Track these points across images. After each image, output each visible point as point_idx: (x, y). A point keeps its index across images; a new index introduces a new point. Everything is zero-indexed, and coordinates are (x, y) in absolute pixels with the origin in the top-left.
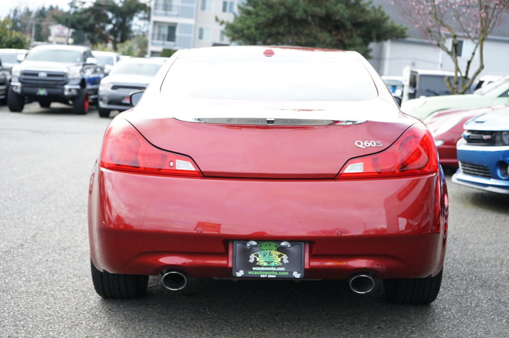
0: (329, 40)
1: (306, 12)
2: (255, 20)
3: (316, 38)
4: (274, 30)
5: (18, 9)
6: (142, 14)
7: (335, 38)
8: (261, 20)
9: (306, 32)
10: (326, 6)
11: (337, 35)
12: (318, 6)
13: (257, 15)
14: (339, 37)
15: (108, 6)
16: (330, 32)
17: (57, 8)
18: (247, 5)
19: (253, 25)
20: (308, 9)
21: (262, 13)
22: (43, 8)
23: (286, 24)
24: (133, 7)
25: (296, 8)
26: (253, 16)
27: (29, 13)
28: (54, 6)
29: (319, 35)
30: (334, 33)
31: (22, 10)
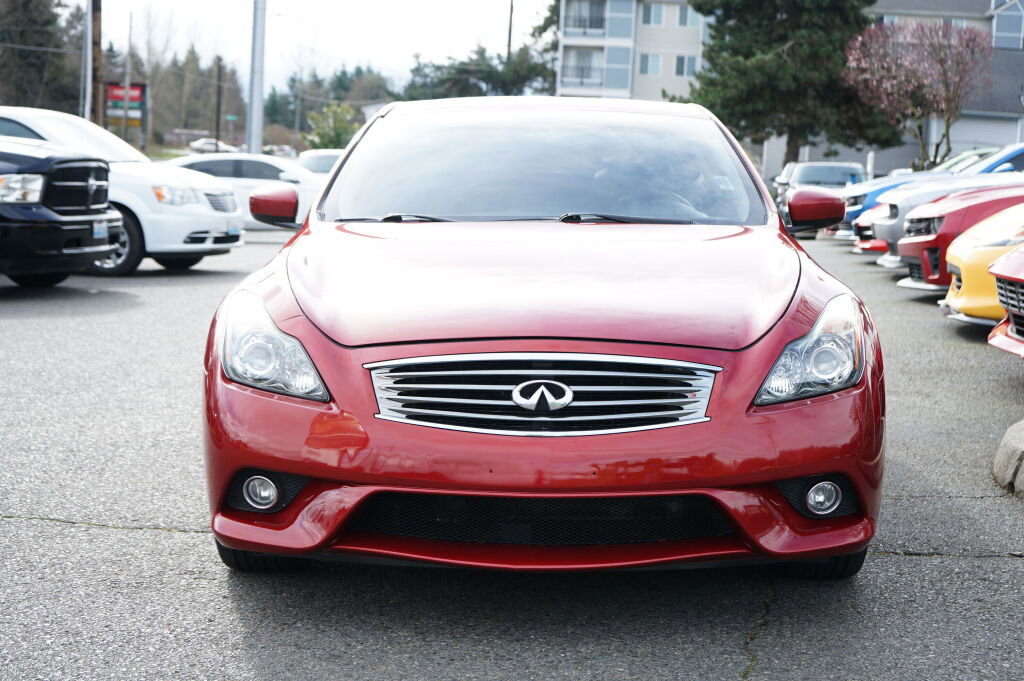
0: (834, 118)
1: (795, 79)
2: (722, 94)
3: (814, 117)
4: (749, 108)
5: (298, 77)
6: (538, 83)
7: (845, 116)
8: (731, 93)
9: (800, 108)
10: (827, 69)
11: (847, 111)
12: (815, 69)
13: (725, 86)
14: (851, 114)
15: (481, 71)
16: (837, 106)
17: (370, 71)
18: (710, 71)
19: (719, 101)
20: (800, 75)
21: (731, 83)
22: (344, 73)
23: (767, 97)
24: (524, 72)
25: (781, 73)
26: (719, 88)
27: (317, 83)
28: (364, 69)
29: (820, 112)
30: (844, 108)
31: (306, 77)
